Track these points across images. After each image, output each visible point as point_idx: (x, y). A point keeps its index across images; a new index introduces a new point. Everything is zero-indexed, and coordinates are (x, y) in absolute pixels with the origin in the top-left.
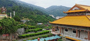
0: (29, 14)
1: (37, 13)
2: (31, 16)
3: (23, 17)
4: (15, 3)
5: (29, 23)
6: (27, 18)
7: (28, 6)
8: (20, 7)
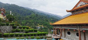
0: (44, 21)
1: (53, 20)
2: (45, 23)
3: (38, 24)
4: (34, 12)
5: (43, 29)
6: (42, 25)
7: (45, 14)
8: (37, 15)
